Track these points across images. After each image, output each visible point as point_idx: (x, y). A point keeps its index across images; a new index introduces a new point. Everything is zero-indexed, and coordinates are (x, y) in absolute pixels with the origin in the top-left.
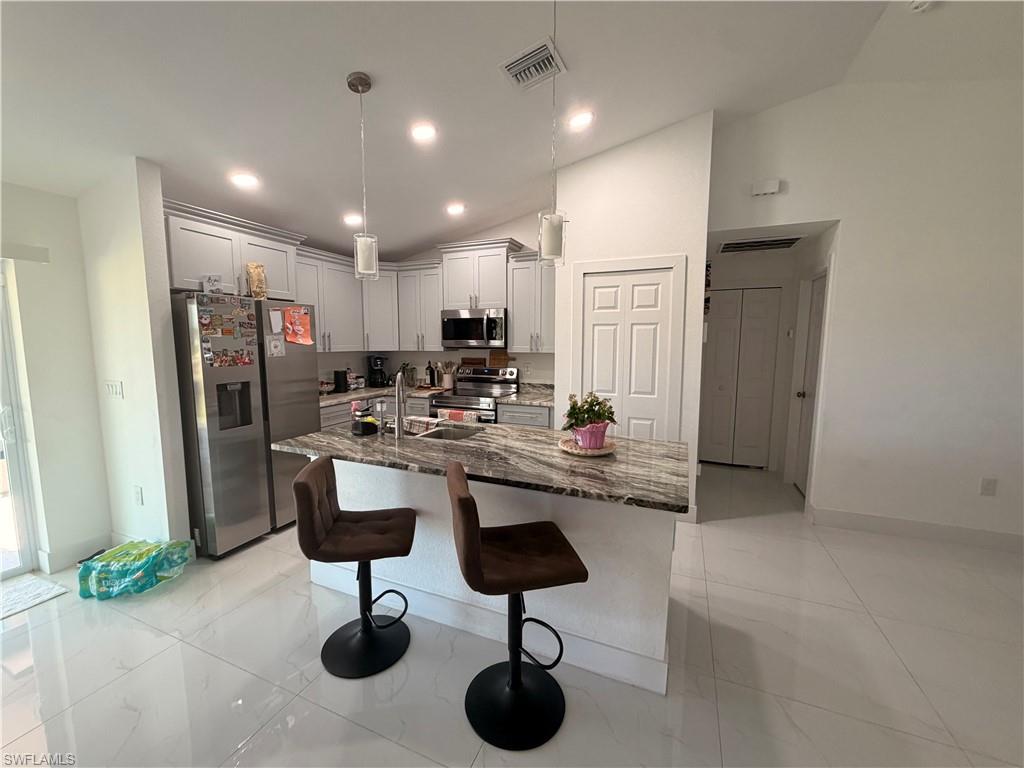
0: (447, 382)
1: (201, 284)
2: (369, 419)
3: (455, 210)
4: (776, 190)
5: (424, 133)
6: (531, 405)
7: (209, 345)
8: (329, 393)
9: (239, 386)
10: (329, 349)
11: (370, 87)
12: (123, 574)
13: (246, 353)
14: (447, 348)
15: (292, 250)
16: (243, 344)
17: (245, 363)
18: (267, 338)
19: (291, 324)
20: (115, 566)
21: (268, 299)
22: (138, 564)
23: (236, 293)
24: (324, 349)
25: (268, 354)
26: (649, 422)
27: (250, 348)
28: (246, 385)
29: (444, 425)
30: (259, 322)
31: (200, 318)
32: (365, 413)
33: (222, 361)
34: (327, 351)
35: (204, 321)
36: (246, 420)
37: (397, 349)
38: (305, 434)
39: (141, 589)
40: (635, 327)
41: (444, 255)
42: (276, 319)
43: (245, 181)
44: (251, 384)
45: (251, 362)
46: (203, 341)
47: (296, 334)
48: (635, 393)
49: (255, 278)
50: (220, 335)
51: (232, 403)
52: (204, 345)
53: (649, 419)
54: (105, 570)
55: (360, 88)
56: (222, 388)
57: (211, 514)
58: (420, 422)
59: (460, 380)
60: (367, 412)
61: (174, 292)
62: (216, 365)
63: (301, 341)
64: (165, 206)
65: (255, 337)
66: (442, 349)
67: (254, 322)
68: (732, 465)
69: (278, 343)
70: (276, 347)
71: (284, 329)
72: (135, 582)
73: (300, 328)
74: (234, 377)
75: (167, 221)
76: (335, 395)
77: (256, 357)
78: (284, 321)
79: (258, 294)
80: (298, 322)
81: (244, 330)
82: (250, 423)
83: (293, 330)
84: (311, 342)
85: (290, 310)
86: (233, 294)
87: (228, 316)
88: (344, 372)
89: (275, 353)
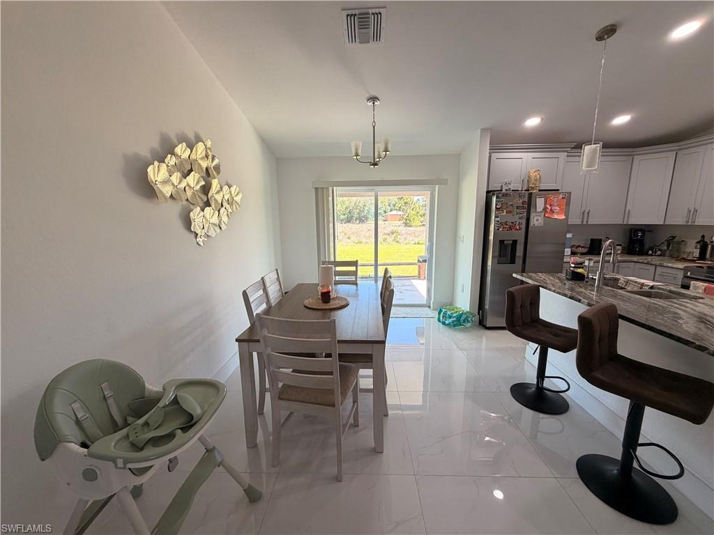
1: (502, 187)
2: (580, 270)
7: (499, 219)
8: (582, 254)
9: (511, 242)
10: (587, 222)
12: (450, 317)
13: (517, 223)
15: (563, 155)
16: (517, 218)
17: (516, 229)
18: (532, 215)
19: (551, 205)
20: (449, 313)
22: (455, 315)
23: (520, 189)
24: (582, 222)
25: (531, 224)
27: (521, 221)
28: (515, 242)
29: (659, 289)
30: (529, 205)
31: (496, 205)
32: (577, 266)
33: (504, 228)
34: (585, 223)
35: (498, 206)
36: (513, 261)
37: (662, 223)
38: (535, 273)
39: (455, 326)
42: (540, 203)
43: (533, 122)
44: (518, 242)
45: (520, 229)
46: (496, 217)
47: (553, 212)
49: (533, 178)
50: (505, 213)
51: (507, 252)
52: (496, 219)
54: (445, 313)
56: (502, 242)
57: (487, 307)
58: (636, 282)
60: (580, 265)
61: (488, 192)
62: (500, 230)
63: (556, 217)
64: (489, 149)
65: (525, 214)
67: (526, 206)
69: (539, 218)
70: (537, 220)
71: (545, 209)
72: (453, 321)
73: (557, 208)
74: (508, 236)
75: (490, 157)
77: (523, 226)
78: (545, 204)
79: (533, 188)
80: (556, 204)
81: (518, 211)
82: (514, 263)
83: (551, 210)
84: (564, 217)
85: (551, 196)
86: (518, 190)
87: (511, 203)
88: (601, 240)
89: (536, 223)
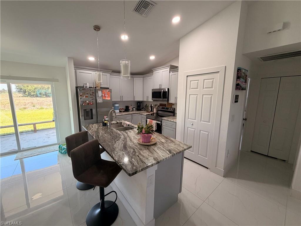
0: (155, 111)
1: (84, 85)
2: (106, 122)
3: (152, 58)
4: (281, 28)
5: (124, 37)
6: (171, 121)
7: (82, 100)
8: (123, 112)
11: (100, 29)
13: (91, 102)
14: (154, 101)
15: (108, 75)
16: (91, 99)
17: (91, 104)
18: (97, 98)
19: (104, 94)
21: (101, 88)
23: (93, 87)
25: (98, 102)
26: (207, 133)
27: (93, 101)
28: (91, 110)
30: (95, 94)
33: (85, 104)
34: (122, 100)
35: (80, 94)
37: (142, 100)
40: (204, 96)
41: (154, 72)
42: (100, 93)
43: (92, 59)
44: (93, 110)
45: (93, 104)
46: (80, 99)
47: (106, 97)
48: (202, 121)
50: (84, 97)
52: (81, 100)
53: (208, 132)
54: (62, 147)
55: (97, 30)
56: (85, 110)
58: (126, 123)
59: (159, 110)
61: (77, 88)
62: (84, 105)
63: (107, 99)
64: (74, 67)
65: (94, 98)
66: (152, 101)
68: (267, 156)
69: (100, 99)
70: (100, 100)
71: (102, 96)
73: (107, 95)
74: (88, 108)
75: (76, 71)
76: (125, 112)
78: (102, 94)
79: (97, 87)
80: (106, 94)
81: (91, 96)
82: (93, 119)
83: (104, 96)
84: (110, 99)
85: (104, 91)
86: (91, 87)
87: (87, 93)
88: (128, 106)
89: (100, 102)
